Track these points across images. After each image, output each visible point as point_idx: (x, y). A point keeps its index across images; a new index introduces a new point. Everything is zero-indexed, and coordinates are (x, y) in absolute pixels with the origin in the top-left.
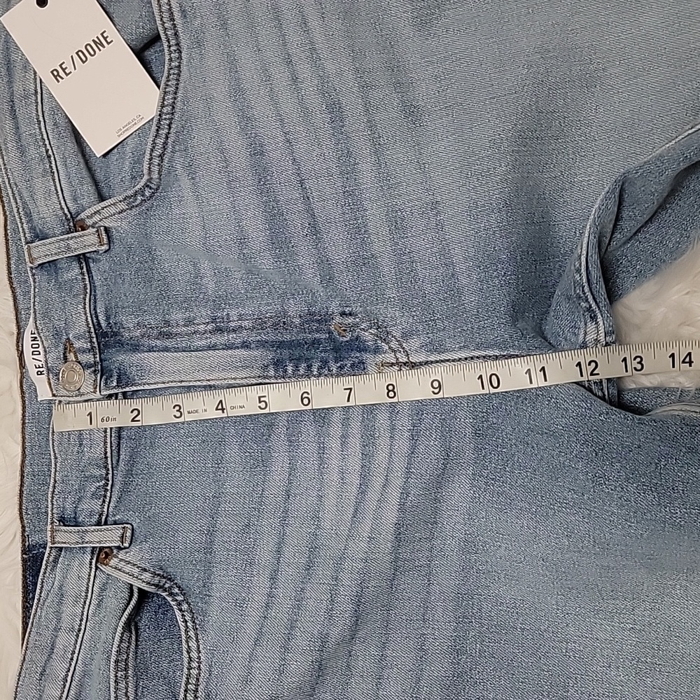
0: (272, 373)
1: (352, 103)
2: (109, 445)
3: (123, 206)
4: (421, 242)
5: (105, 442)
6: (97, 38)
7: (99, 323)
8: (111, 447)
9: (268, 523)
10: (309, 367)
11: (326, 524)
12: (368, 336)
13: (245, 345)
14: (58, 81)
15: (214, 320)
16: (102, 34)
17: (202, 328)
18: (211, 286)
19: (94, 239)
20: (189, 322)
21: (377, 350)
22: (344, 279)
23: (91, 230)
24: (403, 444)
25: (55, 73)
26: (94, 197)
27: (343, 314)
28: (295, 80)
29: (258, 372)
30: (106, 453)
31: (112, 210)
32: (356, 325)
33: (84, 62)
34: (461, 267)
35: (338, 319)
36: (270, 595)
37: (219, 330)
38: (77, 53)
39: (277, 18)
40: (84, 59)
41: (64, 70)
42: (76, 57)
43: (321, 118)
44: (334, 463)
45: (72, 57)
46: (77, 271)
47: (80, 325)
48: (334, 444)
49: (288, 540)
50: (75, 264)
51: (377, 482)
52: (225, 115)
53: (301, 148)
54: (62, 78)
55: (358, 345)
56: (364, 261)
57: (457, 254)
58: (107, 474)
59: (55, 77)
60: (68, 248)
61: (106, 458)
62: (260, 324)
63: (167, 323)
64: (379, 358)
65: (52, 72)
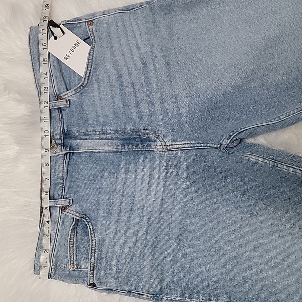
0: (120, 147)
1: (150, 63)
2: (64, 172)
3: (74, 92)
4: (171, 107)
5: (63, 171)
6: (76, 43)
7: (64, 131)
8: (65, 173)
9: (117, 196)
10: (133, 146)
11: (137, 196)
12: (152, 137)
13: (112, 139)
14: (67, 60)
15: (102, 131)
16: (77, 42)
17: (98, 133)
18: (102, 120)
19: (65, 103)
20: (94, 131)
21: (155, 141)
22: (146, 118)
23: (64, 100)
24: (163, 172)
25: (65, 58)
26: (65, 90)
27: (144, 130)
28: (132, 55)
29: (116, 147)
30: (63, 175)
31: (71, 94)
32: (148, 133)
33: (73, 52)
34: (183, 115)
35: (142, 131)
36: (118, 219)
37: (104, 134)
38: (71, 50)
39: (127, 35)
40: (73, 51)
41: (68, 56)
42: (70, 51)
43: (139, 66)
44: (140, 176)
45: (69, 51)
46: (57, 113)
47: (58, 130)
48: (140, 171)
49: (124, 202)
50: (57, 111)
51: (155, 183)
52: (109, 64)
53: (133, 75)
54: (68, 59)
55: (149, 139)
56: (152, 113)
57: (182, 111)
58: (63, 182)
59: (66, 59)
60: (56, 105)
61: (63, 176)
62: (117, 133)
63: (87, 131)
64: (156, 143)
65: (64, 58)
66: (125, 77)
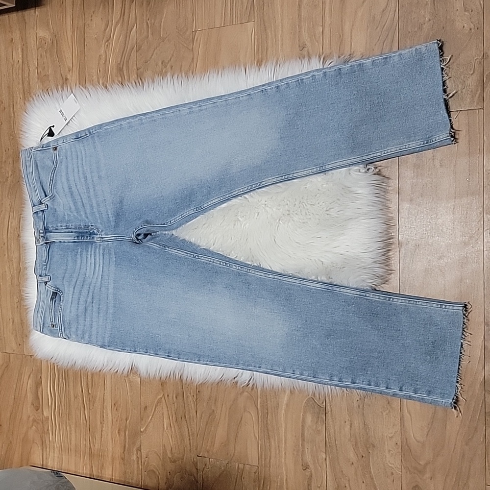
0: (76, 238)
1: (89, 176)
3: (49, 199)
4: (102, 209)
9: (75, 275)
10: (84, 238)
11: (87, 276)
12: (95, 231)
13: (72, 232)
15: (66, 226)
17: (64, 228)
18: (67, 218)
19: (44, 206)
20: (61, 226)
21: (97, 235)
22: (90, 217)
23: (44, 204)
24: (101, 257)
26: (44, 196)
27: (91, 226)
28: (78, 171)
29: (73, 238)
31: (47, 200)
32: (93, 228)
34: (110, 216)
35: (90, 227)
36: (73, 292)
37: (67, 228)
39: (77, 158)
43: (83, 180)
44: (89, 261)
46: (41, 214)
47: (41, 227)
48: (89, 256)
49: (79, 279)
50: (41, 212)
51: (98, 265)
52: (64, 179)
53: (78, 187)
55: (94, 233)
56: (93, 213)
57: (110, 213)
60: (39, 209)
62: (76, 228)
63: (57, 226)
64: (97, 236)
66: (74, 189)
